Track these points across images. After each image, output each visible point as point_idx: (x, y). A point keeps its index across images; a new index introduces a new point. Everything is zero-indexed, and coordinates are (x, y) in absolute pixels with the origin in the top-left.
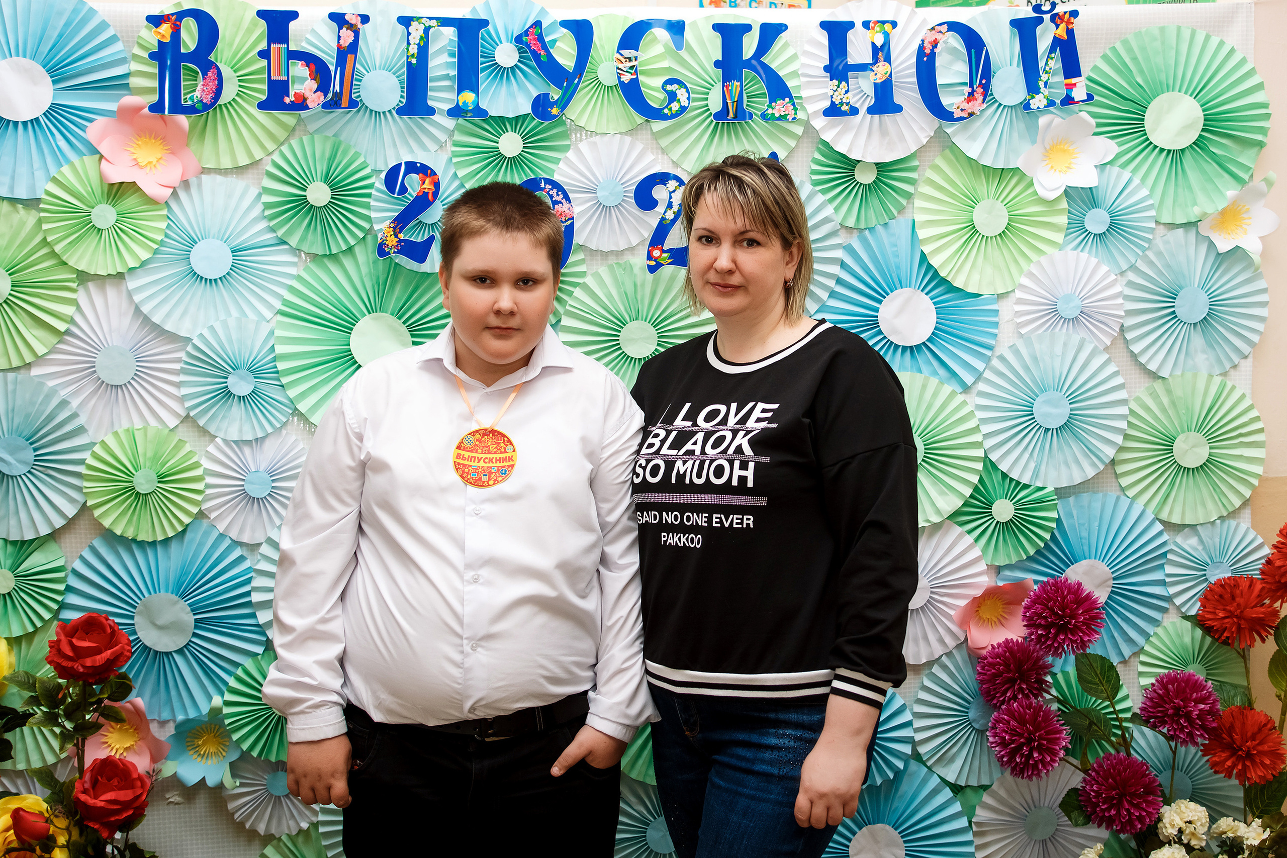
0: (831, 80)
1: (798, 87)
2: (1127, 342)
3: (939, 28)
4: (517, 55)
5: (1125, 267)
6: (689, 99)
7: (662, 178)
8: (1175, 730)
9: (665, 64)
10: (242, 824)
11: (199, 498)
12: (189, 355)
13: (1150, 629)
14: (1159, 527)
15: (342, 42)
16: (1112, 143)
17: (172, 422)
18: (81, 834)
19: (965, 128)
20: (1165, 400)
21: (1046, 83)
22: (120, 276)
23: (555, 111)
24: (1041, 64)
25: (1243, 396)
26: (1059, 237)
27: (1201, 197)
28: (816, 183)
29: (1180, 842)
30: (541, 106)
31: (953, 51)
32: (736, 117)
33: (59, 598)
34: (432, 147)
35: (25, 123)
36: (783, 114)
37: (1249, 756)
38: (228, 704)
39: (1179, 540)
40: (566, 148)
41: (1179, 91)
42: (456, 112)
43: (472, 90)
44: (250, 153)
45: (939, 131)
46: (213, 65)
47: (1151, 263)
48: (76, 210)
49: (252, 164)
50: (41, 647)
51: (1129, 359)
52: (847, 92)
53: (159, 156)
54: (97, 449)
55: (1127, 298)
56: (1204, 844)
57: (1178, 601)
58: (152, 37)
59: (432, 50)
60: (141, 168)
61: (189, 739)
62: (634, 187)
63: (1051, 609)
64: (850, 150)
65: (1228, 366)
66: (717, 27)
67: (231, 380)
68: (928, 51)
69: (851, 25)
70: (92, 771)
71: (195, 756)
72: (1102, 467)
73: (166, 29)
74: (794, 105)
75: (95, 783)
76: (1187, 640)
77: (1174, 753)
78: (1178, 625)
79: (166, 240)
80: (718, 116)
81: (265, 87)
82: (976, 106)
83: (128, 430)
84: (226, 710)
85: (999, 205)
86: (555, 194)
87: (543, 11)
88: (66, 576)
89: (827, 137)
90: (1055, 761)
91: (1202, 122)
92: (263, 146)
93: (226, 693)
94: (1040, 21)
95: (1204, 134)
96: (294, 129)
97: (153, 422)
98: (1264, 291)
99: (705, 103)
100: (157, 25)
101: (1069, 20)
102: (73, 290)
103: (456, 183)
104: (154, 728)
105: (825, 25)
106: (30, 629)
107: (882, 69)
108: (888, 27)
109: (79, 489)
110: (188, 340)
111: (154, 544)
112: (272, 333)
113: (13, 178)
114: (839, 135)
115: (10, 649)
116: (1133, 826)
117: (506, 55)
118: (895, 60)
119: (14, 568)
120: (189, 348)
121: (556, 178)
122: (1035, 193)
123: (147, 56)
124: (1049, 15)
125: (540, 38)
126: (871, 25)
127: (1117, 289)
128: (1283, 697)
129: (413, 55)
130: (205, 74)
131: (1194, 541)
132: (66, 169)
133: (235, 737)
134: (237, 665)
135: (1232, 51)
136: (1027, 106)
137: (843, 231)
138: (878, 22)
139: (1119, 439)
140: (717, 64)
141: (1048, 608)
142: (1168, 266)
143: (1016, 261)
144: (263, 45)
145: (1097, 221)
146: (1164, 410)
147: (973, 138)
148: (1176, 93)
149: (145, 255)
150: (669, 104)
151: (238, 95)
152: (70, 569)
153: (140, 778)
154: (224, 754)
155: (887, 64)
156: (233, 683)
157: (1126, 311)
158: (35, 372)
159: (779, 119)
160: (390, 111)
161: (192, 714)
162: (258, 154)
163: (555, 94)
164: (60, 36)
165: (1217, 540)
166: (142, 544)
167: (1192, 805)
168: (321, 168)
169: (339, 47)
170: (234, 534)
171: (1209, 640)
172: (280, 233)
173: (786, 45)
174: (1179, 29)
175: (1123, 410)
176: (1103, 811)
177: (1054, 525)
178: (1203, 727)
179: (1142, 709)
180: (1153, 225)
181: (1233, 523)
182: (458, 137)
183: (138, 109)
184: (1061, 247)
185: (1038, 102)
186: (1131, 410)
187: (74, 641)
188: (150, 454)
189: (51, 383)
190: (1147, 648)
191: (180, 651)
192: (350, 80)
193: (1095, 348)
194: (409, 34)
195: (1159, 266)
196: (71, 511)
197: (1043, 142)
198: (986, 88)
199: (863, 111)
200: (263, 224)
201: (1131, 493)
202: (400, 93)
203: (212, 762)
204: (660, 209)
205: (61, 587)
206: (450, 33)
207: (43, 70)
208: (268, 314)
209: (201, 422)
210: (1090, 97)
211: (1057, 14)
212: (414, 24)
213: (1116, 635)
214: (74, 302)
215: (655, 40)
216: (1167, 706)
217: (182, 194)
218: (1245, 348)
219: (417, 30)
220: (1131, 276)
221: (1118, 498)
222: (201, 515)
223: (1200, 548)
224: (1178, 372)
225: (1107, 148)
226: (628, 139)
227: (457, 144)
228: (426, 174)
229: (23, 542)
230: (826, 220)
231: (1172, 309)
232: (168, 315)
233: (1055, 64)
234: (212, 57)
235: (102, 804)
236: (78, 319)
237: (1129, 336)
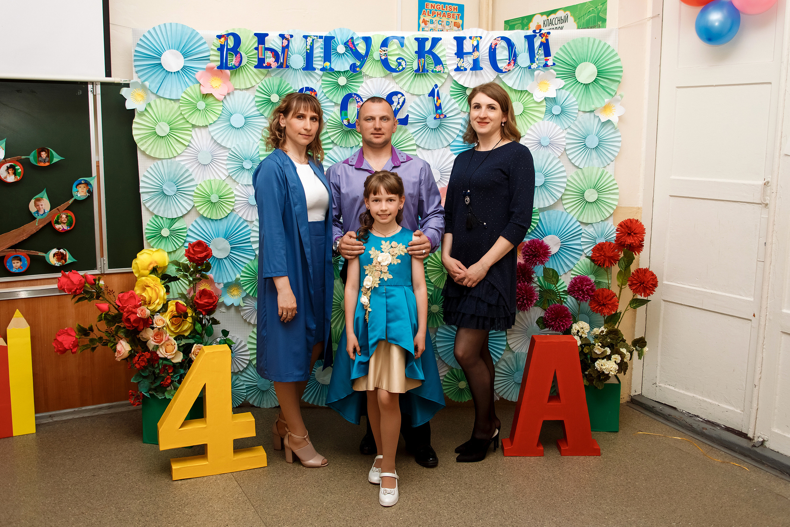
0: (457, 58)
1: (445, 61)
2: (567, 155)
3: (498, 39)
4: (345, 49)
5: (567, 127)
6: (406, 65)
7: (396, 93)
8: (578, 295)
9: (397, 52)
10: (245, 320)
11: (233, 204)
12: (229, 154)
13: (575, 262)
14: (578, 224)
15: (283, 44)
16: (563, 81)
17: (224, 178)
18: (195, 314)
19: (507, 75)
20: (582, 177)
21: (537, 59)
22: (207, 126)
23: (358, 69)
24: (536, 52)
25: (611, 176)
26: (542, 116)
27: (596, 102)
28: (452, 95)
29: (578, 335)
30: (353, 67)
31: (503, 47)
32: (422, 72)
33: (185, 239)
34: (315, 81)
35: (174, 73)
36: (439, 70)
37: (604, 305)
38: (242, 276)
39: (586, 229)
40: (362, 82)
41: (589, 62)
42: (323, 69)
43: (329, 62)
44: (251, 84)
45: (498, 77)
46: (239, 52)
47: (576, 126)
48: (192, 103)
49: (251, 87)
50: (183, 251)
51: (568, 161)
52: (463, 62)
53: (220, 84)
54: (198, 186)
55: (567, 138)
56: (586, 336)
57: (585, 251)
58: (218, 43)
59: (315, 47)
60: (213, 88)
61: (228, 290)
62: (386, 97)
63: (531, 249)
64: (464, 83)
65: (606, 164)
66: (416, 39)
67: (244, 163)
68: (493, 47)
69: (464, 38)
70: (199, 293)
71: (230, 296)
72: (556, 201)
73: (223, 39)
74: (443, 67)
75: (200, 297)
76: (589, 266)
77: (579, 305)
78: (585, 260)
79: (222, 114)
80: (416, 71)
81: (257, 60)
82: (511, 67)
83: (208, 180)
84: (242, 279)
85: (520, 104)
86: (358, 99)
87: (354, 33)
88: (187, 231)
89: (456, 79)
90: (532, 304)
91: (597, 73)
92: (255, 81)
93: (241, 273)
94: (535, 36)
95: (597, 78)
96: (266, 75)
97: (217, 178)
98: (620, 136)
99: (412, 66)
100: (220, 39)
101: (547, 35)
102: (191, 131)
103: (323, 95)
104: (216, 285)
105: (455, 38)
106: (175, 249)
107: (476, 54)
108: (479, 39)
109: (192, 201)
110: (230, 149)
111: (216, 220)
112: (258, 147)
113: (171, 92)
114: (460, 78)
115: (168, 256)
116: (560, 328)
117: (341, 49)
118: (481, 51)
119: (169, 228)
120: (230, 152)
121: (358, 93)
122: (533, 99)
123: (216, 49)
124: (539, 34)
125: (353, 43)
126: (472, 38)
127: (563, 135)
128: (620, 286)
129: (308, 49)
130: (236, 56)
131: (592, 229)
132: (188, 89)
133: (244, 288)
134: (246, 263)
135: (609, 46)
136: (530, 67)
137: (462, 112)
138: (475, 37)
139: (563, 191)
140: (416, 52)
141: (530, 249)
142: (583, 127)
143: (526, 124)
144: (256, 45)
145: (556, 110)
146: (581, 181)
147: (510, 79)
148: (587, 63)
149: (215, 119)
150: (398, 67)
151: (247, 63)
152: (188, 229)
153: (215, 296)
154: (240, 295)
155: (478, 52)
156: (243, 269)
157: (566, 143)
158: (177, 159)
159: (438, 72)
160: (300, 69)
161: (230, 280)
162: (254, 83)
163: (358, 63)
164: (186, 42)
165: (600, 229)
166: (212, 220)
167: (584, 323)
168: (276, 89)
169: (283, 47)
170: (244, 217)
171: (597, 266)
172: (261, 111)
173: (441, 45)
174: (589, 38)
175: (565, 180)
176: (550, 323)
177: (538, 221)
178: (588, 294)
179: (568, 289)
180: (577, 111)
181: (606, 222)
182: (324, 78)
183: (213, 68)
184: (543, 120)
185: (534, 66)
186: (568, 180)
187: (194, 248)
188: (216, 189)
189: (183, 163)
190: (574, 269)
191: (225, 258)
192: (286, 58)
193: (555, 157)
194: (307, 42)
195: (580, 126)
196: (189, 208)
197: (537, 80)
198: (515, 61)
199: (468, 70)
200: (256, 108)
201: (568, 211)
202: (303, 62)
203: (236, 298)
204: (395, 104)
205: (185, 235)
206: (321, 41)
207: (181, 54)
208: (257, 140)
209: (234, 178)
210: (554, 64)
211: (542, 33)
212: (309, 38)
213: (562, 263)
214: (191, 135)
215: (393, 44)
216: (575, 287)
217: (228, 98)
218: (613, 158)
219: (309, 40)
220: (569, 130)
221: (563, 212)
222: (233, 210)
223: (594, 232)
224: (586, 166)
225: (561, 83)
226: (384, 79)
227: (323, 80)
228: (312, 91)
229: (173, 219)
230: (455, 109)
231: (585, 143)
232: (223, 140)
233: (542, 52)
234: (238, 50)
235: (203, 303)
236: (192, 141)
237: (568, 152)
